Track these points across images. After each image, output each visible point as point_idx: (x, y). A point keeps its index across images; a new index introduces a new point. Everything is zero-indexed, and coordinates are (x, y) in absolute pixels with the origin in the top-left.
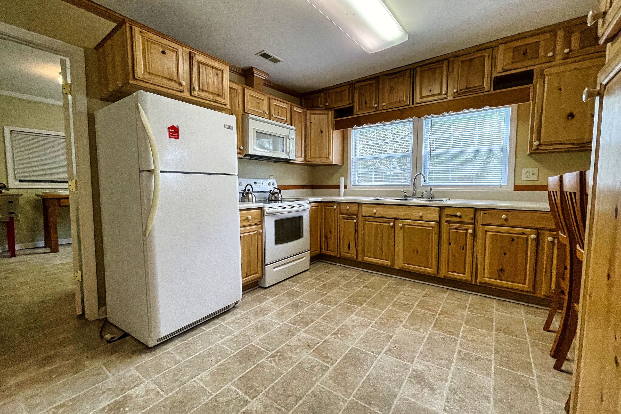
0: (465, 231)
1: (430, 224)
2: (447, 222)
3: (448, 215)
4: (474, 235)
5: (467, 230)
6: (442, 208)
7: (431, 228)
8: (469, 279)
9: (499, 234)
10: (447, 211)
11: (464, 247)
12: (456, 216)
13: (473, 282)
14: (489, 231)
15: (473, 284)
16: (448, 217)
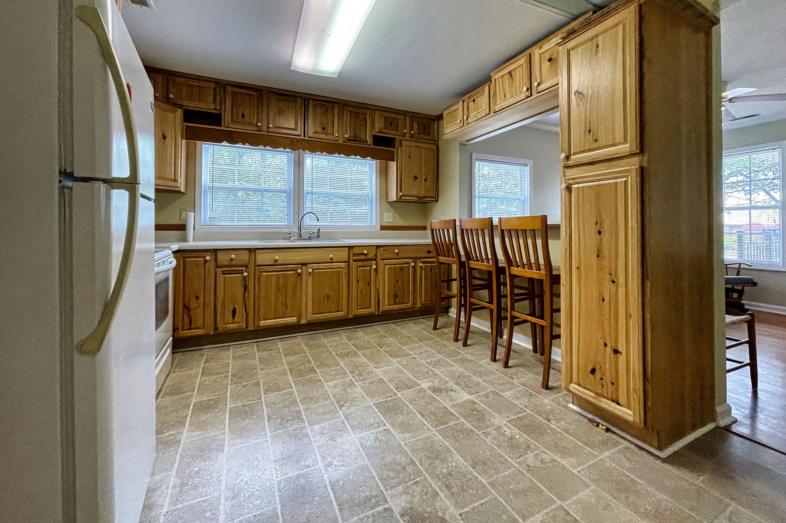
0: (370, 268)
1: (340, 265)
2: (354, 261)
3: (355, 254)
4: (376, 270)
5: (371, 266)
6: (350, 248)
7: (341, 269)
8: (374, 311)
9: (393, 266)
10: (355, 251)
11: (369, 284)
12: (363, 254)
13: (377, 314)
14: (387, 265)
15: (376, 315)
16: (356, 256)
